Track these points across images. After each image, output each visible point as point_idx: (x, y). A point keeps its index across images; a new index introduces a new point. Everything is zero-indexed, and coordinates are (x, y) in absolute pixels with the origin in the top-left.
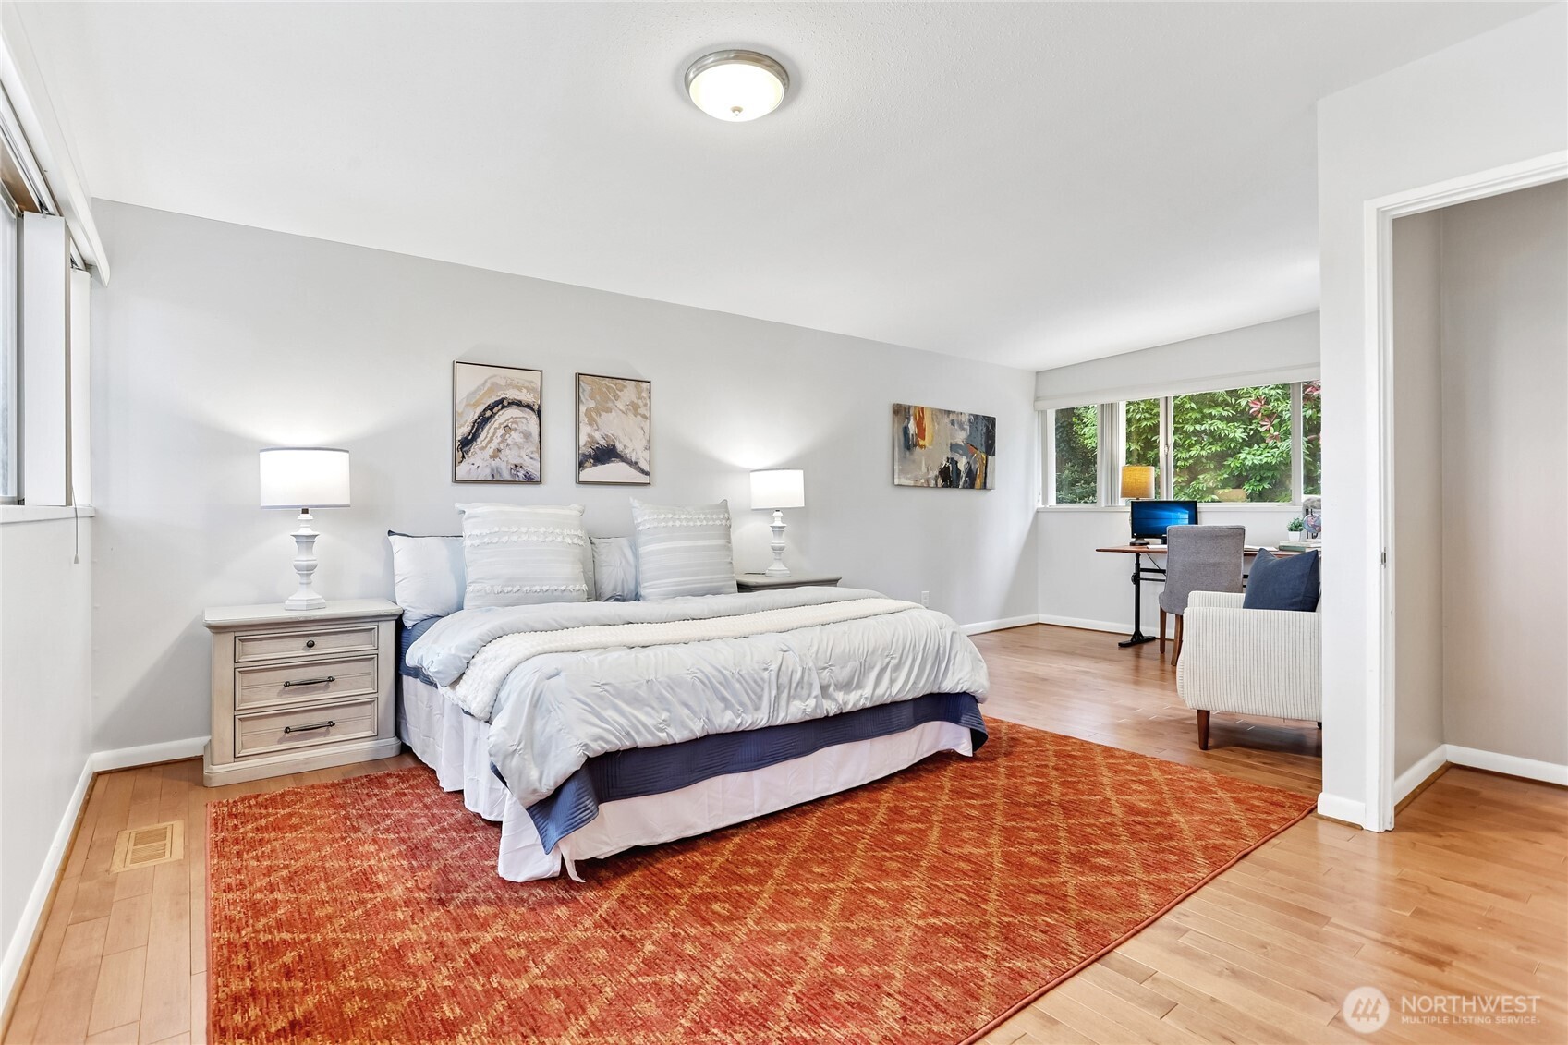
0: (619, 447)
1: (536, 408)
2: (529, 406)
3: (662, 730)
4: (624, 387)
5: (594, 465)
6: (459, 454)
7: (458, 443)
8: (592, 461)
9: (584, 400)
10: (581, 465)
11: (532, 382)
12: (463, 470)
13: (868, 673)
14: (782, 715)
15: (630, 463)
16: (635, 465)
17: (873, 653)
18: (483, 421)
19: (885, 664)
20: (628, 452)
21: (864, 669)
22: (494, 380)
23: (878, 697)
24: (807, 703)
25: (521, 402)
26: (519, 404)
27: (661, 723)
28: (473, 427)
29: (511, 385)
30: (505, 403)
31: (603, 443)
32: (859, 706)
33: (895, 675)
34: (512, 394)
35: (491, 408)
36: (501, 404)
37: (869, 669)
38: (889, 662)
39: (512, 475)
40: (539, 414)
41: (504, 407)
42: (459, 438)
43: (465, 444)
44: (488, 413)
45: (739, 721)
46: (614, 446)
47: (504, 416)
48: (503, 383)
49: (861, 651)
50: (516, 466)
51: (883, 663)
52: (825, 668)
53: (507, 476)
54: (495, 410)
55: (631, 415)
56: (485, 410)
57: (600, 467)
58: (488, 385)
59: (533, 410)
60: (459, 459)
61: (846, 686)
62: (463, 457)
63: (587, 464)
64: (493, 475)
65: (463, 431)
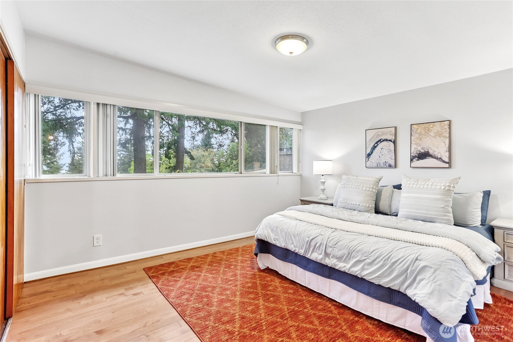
0: (431, 152)
1: (393, 140)
2: (390, 140)
3: (275, 241)
4: (434, 125)
5: (418, 160)
6: (367, 159)
7: (367, 155)
8: (417, 159)
9: (413, 135)
10: (411, 160)
11: (391, 131)
12: (368, 164)
13: (352, 259)
14: (309, 255)
15: (437, 158)
16: (440, 159)
17: (358, 251)
18: (374, 147)
19: (362, 259)
20: (436, 154)
21: (349, 256)
22: (377, 133)
23: (353, 271)
24: (319, 256)
25: (387, 139)
26: (386, 140)
27: (275, 239)
28: (371, 150)
29: (383, 134)
30: (382, 140)
31: (422, 151)
32: (342, 270)
33: (366, 267)
34: (384, 137)
35: (377, 143)
36: (380, 141)
37: (353, 257)
38: (365, 260)
39: (384, 165)
40: (394, 142)
41: (381, 142)
42: (367, 154)
43: (369, 155)
44: (376, 145)
45: (294, 249)
46: (428, 152)
47: (381, 145)
48: (381, 134)
49: (352, 248)
50: (385, 162)
51: (361, 258)
52: (331, 247)
53: (382, 165)
54: (378, 144)
55: (438, 137)
56: (375, 144)
57: (421, 161)
58: (376, 135)
59: (392, 141)
60: (367, 160)
61: (339, 259)
62: (368, 160)
63: (414, 160)
64: (377, 165)
65: (369, 151)
